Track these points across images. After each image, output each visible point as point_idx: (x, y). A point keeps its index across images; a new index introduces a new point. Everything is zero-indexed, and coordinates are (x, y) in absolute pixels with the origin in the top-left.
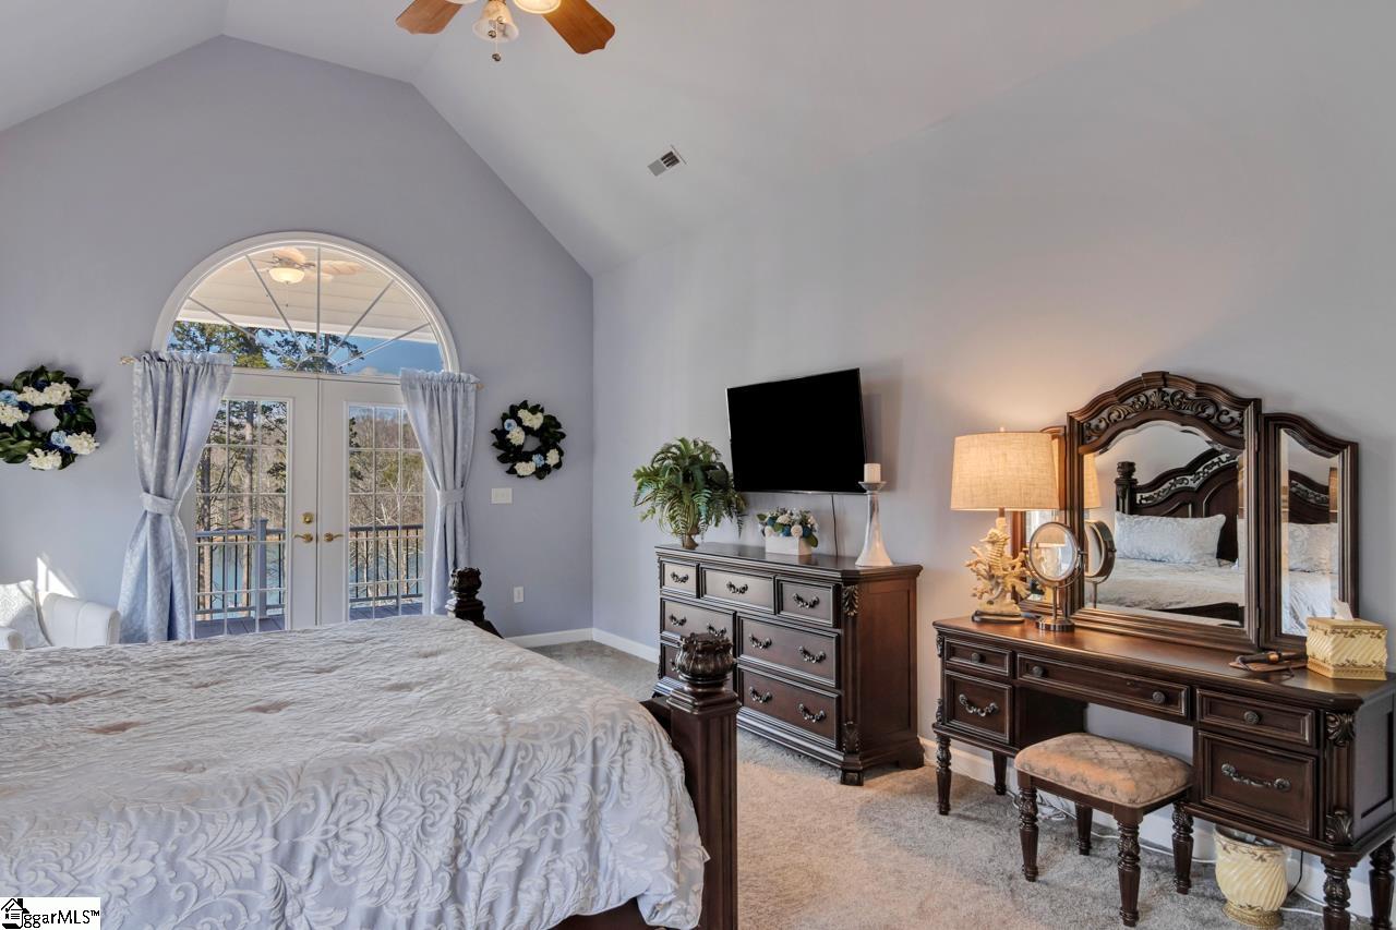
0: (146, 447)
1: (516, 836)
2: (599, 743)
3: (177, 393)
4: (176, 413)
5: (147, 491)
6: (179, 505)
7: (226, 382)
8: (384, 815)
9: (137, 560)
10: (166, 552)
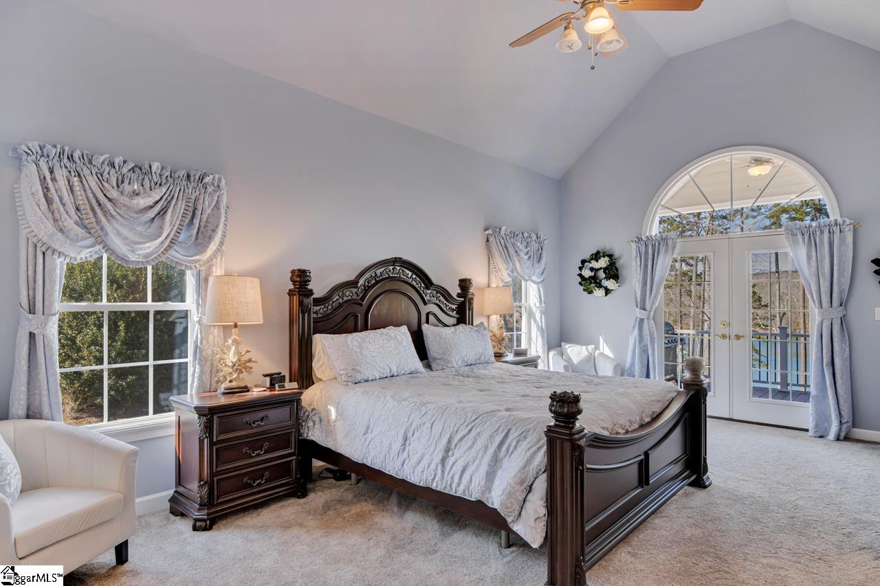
1: (467, 453)
2: (511, 432)
3: (650, 256)
4: (650, 267)
5: (638, 307)
6: (651, 315)
7: (674, 248)
9: (633, 341)
10: (645, 338)
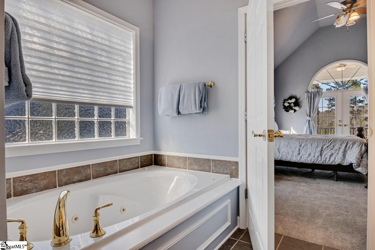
0: (307, 108)
1: (331, 151)
2: (348, 142)
3: (312, 98)
4: (312, 102)
5: (307, 116)
6: (313, 119)
7: (322, 95)
8: (312, 144)
9: (306, 128)
10: (311, 127)
